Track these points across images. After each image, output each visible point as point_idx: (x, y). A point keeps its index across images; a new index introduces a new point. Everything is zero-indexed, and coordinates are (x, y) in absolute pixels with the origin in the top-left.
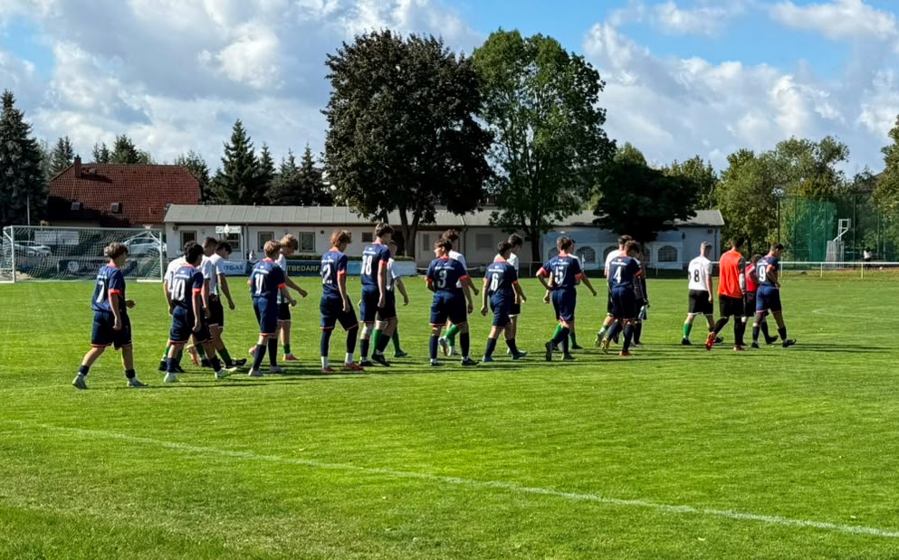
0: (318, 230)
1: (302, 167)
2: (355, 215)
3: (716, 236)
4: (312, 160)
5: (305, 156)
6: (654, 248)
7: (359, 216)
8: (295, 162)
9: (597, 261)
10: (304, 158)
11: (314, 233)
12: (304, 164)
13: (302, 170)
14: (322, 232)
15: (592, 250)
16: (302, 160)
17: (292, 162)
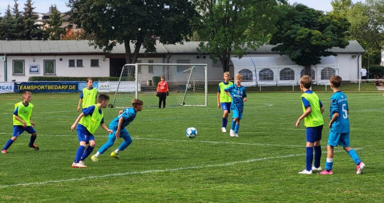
0: (57, 58)
1: (24, 11)
2: (93, 47)
3: (358, 60)
4: (32, 6)
5: (27, 3)
6: (318, 70)
7: (96, 47)
8: (18, 8)
9: (275, 79)
10: (26, 5)
11: (55, 60)
12: (25, 9)
13: (25, 13)
14: (61, 60)
15: (271, 71)
16: (24, 6)
17: (17, 8)
